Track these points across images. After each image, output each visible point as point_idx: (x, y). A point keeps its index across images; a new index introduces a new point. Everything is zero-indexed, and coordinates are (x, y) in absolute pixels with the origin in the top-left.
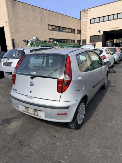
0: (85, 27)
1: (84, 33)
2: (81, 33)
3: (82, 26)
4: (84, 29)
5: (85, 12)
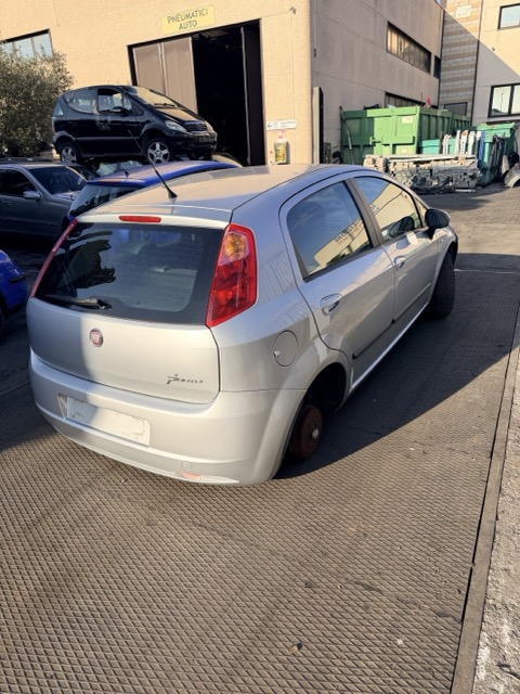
0: (464, 44)
1: (456, 74)
2: (442, 73)
3: (449, 39)
4: (459, 56)
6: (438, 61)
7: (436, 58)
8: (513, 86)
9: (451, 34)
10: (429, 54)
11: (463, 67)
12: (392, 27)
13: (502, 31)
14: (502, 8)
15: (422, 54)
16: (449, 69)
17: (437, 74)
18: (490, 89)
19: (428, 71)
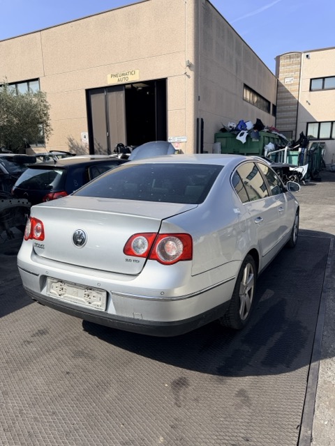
3: (280, 95)
4: (287, 105)
5: (292, 60)
6: (275, 107)
7: (273, 105)
8: (320, 123)
9: (282, 92)
10: (269, 103)
11: (290, 111)
12: (246, 87)
13: (311, 92)
14: (311, 80)
15: (265, 102)
16: (279, 112)
17: (274, 114)
18: (306, 124)
19: (269, 112)
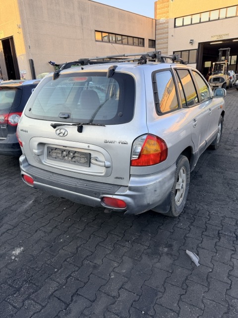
1: (161, 46)
3: (158, 32)
4: (162, 39)
5: (164, 4)
8: (181, 51)
10: (143, 39)
11: (164, 43)
13: (176, 29)
14: (175, 19)
15: (136, 40)
16: (159, 44)
17: (154, 47)
18: (173, 53)
19: (143, 45)
